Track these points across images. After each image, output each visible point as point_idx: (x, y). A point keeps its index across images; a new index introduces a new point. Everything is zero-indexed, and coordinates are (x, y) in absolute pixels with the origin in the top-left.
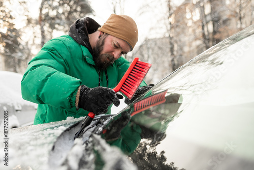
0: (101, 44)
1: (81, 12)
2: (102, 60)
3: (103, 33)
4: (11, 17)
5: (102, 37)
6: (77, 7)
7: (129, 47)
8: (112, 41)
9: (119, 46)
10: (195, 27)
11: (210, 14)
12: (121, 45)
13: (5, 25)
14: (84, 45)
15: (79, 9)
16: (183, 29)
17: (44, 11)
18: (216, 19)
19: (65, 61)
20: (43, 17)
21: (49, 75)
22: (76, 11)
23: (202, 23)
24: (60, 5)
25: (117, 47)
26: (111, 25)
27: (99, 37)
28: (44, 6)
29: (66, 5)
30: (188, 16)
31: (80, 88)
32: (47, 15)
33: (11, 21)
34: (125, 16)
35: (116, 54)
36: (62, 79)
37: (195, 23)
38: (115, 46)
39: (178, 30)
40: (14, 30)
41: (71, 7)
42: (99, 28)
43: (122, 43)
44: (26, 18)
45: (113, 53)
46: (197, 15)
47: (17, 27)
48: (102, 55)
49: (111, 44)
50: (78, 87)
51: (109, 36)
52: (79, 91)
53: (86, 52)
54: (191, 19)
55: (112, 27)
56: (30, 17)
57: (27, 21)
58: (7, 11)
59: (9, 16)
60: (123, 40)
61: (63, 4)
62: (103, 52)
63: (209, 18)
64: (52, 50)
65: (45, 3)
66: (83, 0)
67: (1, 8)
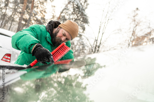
4: (45, 12)
5: (59, 29)
6: (81, 18)
7: (70, 36)
13: (40, 15)
14: (49, 32)
21: (26, 35)
25: (64, 35)
29: (75, 15)
31: (37, 44)
36: (30, 37)
38: (63, 34)
43: (67, 33)
44: (52, 15)
45: (62, 38)
50: (36, 43)
51: (62, 29)
52: (36, 45)
57: (52, 17)
58: (44, 8)
59: (44, 10)
62: (57, 36)
64: (33, 29)
65: (65, 10)
66: (85, 15)
67: (42, 6)
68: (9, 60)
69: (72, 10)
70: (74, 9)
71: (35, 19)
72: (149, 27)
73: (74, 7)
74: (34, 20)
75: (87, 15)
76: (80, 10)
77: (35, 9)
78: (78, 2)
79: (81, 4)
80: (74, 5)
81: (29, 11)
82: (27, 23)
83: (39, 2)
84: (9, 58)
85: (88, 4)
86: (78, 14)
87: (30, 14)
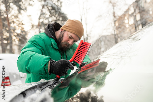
0: (61, 36)
1: (62, 21)
2: (63, 46)
3: (63, 30)
4: (23, 24)
5: (62, 33)
6: (60, 18)
7: (78, 38)
8: (68, 34)
9: (72, 37)
10: (131, 28)
11: (140, 20)
12: (73, 37)
13: (19, 29)
14: (52, 38)
15: (61, 19)
16: (123, 29)
17: (41, 21)
18: (144, 23)
19: (42, 47)
20: (40, 24)
22: (59, 20)
23: (135, 25)
24: (50, 17)
25: (71, 38)
26: (67, 26)
27: (61, 33)
28: (41, 17)
29: (53, 17)
30: (126, 21)
32: (43, 22)
33: (23, 26)
34: (75, 20)
35: (70, 42)
37: (131, 26)
38: (70, 37)
39: (120, 30)
40: (24, 31)
41: (56, 18)
42: (61, 28)
43: (73, 36)
44: (31, 25)
45: (69, 42)
46: (132, 21)
47: (25, 30)
48: (62, 43)
49: (68, 36)
51: (66, 32)
53: (53, 41)
54: (128, 23)
55: (68, 27)
56: (33, 24)
57: (32, 26)
58: (20, 21)
59: (21, 23)
60: (74, 34)
61: (52, 16)
62: (63, 41)
63: (139, 23)
64: (34, 42)
65: (42, 16)
66: (63, 14)
67: (17, 19)
68: (9, 83)
69: (49, 13)
70: (50, 12)
71: (16, 34)
72: (126, 4)
73: (49, 9)
74: (15, 36)
75: (65, 13)
76: (57, 10)
77: (12, 25)
78: (52, 3)
79: (55, 4)
80: (48, 8)
81: (7, 29)
82: (9, 42)
83: (13, 17)
84: (8, 81)
85: (61, 3)
86: (56, 14)
87: (9, 31)
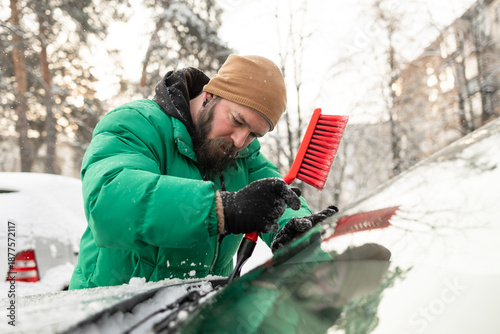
0: (207, 117)
3: (212, 95)
5: (210, 105)
8: (228, 111)
9: (243, 120)
10: (445, 104)
11: (477, 78)
12: (247, 120)
14: (177, 117)
15: (216, 65)
16: (421, 105)
17: (151, 69)
18: (489, 89)
20: (149, 78)
22: (209, 68)
23: (460, 95)
25: (239, 123)
26: (226, 78)
27: (205, 104)
30: (431, 81)
32: (156, 75)
33: (91, 85)
35: (239, 138)
37: (445, 95)
38: (236, 121)
39: (409, 108)
41: (201, 61)
42: (205, 87)
43: (248, 116)
44: (118, 80)
45: (232, 137)
46: (448, 80)
47: (100, 96)
48: (210, 141)
49: (228, 118)
51: (223, 102)
54: (437, 87)
55: (228, 83)
56: (125, 78)
58: (85, 67)
59: (87, 75)
60: (251, 109)
61: (186, 56)
62: (212, 136)
63: (474, 86)
65: (155, 53)
66: (224, 48)
67: (75, 62)
68: (33, 274)
69: (177, 46)
70: (182, 42)
71: (68, 111)
72: (432, 25)
73: (178, 33)
74: (64, 115)
75: (230, 46)
76: (203, 35)
77: (58, 80)
78: (188, 13)
79: (198, 16)
80: (175, 27)
81: (42, 92)
82: (45, 134)
83: (62, 55)
84: (31, 264)
85: (219, 12)
86: (200, 50)
87: (47, 101)
